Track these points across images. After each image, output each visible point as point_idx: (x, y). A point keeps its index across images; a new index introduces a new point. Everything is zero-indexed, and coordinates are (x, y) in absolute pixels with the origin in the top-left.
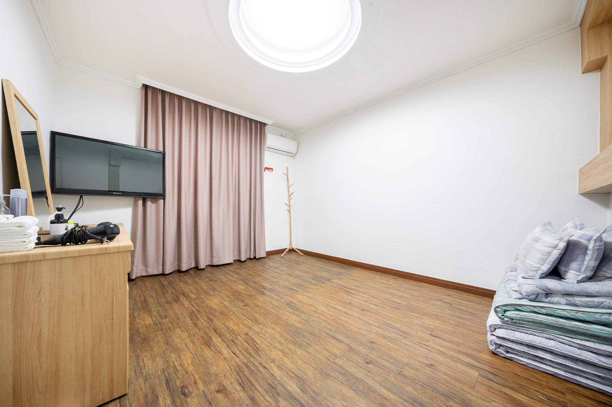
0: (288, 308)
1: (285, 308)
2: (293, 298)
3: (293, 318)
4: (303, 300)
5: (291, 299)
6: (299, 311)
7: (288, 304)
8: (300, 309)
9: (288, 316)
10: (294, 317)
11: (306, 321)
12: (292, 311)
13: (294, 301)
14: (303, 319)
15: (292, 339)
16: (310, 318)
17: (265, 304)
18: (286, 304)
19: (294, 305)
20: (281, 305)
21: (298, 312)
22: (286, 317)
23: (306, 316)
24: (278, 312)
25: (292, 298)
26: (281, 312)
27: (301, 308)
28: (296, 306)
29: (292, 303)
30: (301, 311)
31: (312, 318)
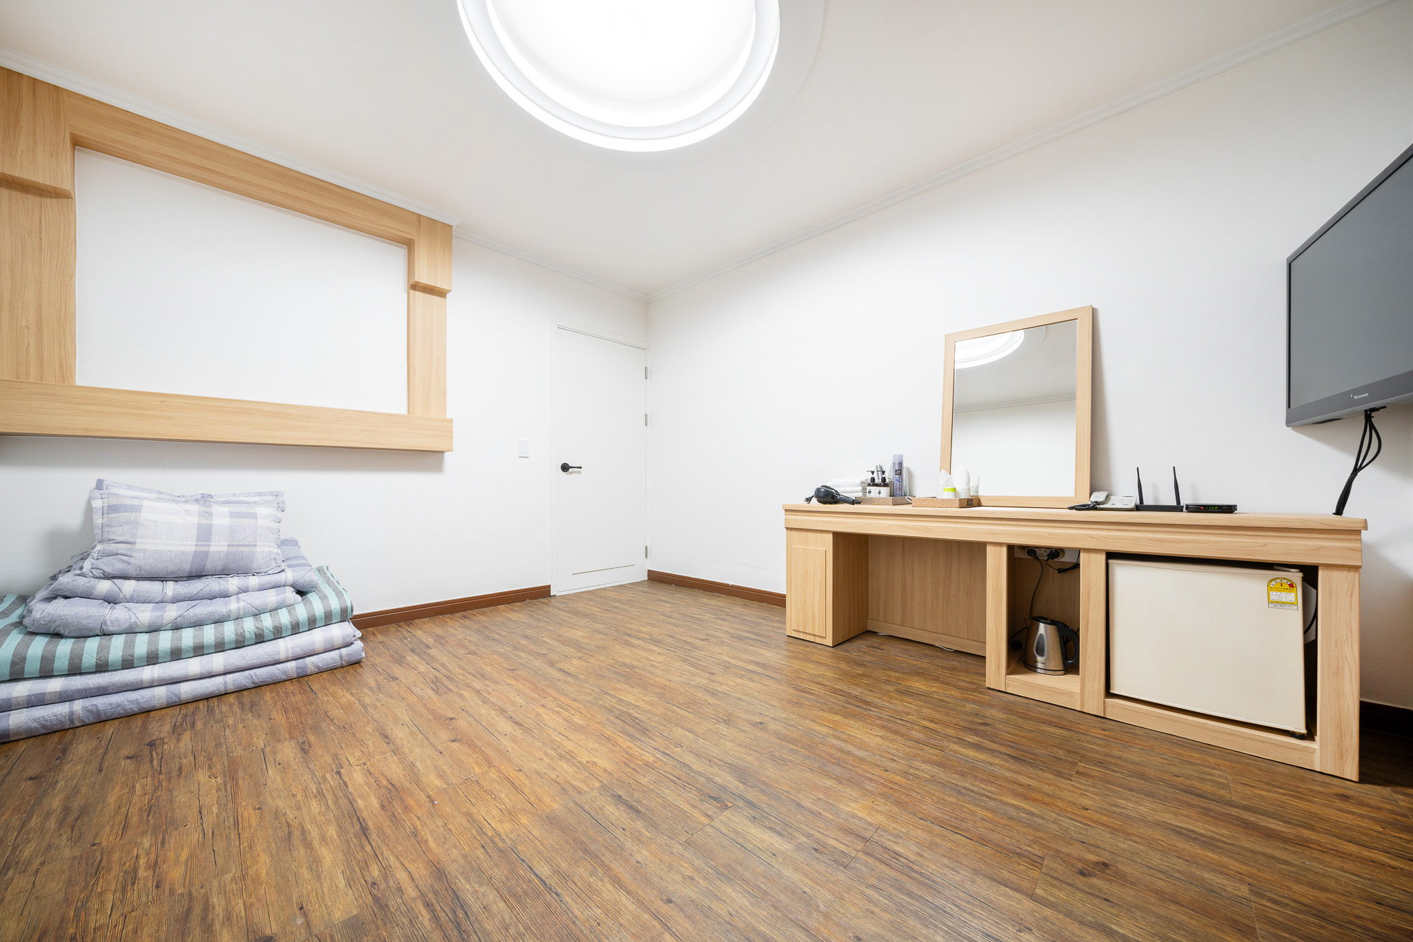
0: (644, 719)
1: (650, 719)
2: (627, 753)
3: (631, 697)
4: (597, 746)
5: (635, 750)
6: (616, 711)
7: (644, 731)
8: (611, 718)
9: (643, 700)
10: (629, 698)
11: (605, 693)
12: (633, 712)
13: (625, 742)
14: (610, 695)
15: (636, 670)
16: (594, 698)
17: (710, 730)
18: (647, 730)
19: (627, 727)
20: (662, 728)
21: (618, 709)
22: (648, 698)
23: (601, 702)
24: (667, 709)
25: (631, 756)
26: (660, 708)
27: (608, 719)
28: (622, 724)
29: (631, 736)
30: (611, 711)
31: (590, 698)
